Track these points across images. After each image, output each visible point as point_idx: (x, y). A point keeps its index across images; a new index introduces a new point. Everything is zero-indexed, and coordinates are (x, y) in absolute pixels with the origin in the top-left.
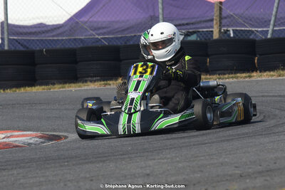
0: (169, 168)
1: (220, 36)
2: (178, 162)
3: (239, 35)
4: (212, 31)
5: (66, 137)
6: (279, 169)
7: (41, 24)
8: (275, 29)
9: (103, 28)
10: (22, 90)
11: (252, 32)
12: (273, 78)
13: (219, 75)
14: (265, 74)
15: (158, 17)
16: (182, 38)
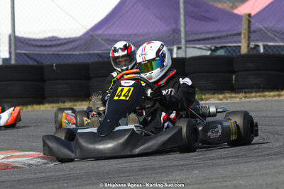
1: (248, 51)
3: (270, 50)
4: (240, 46)
7: (53, 37)
10: (29, 108)
13: (245, 93)
15: (180, 31)
16: (208, 53)
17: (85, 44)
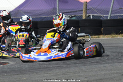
0: (54, 77)
1: (86, 18)
2: (59, 75)
3: (95, 18)
4: (82, 16)
5: (8, 63)
6: (106, 79)
8: (111, 15)
9: (30, 13)
11: (101, 16)
12: (110, 38)
14: (106, 36)
15: (56, 9)
16: (69, 18)
17: (15, 14)
